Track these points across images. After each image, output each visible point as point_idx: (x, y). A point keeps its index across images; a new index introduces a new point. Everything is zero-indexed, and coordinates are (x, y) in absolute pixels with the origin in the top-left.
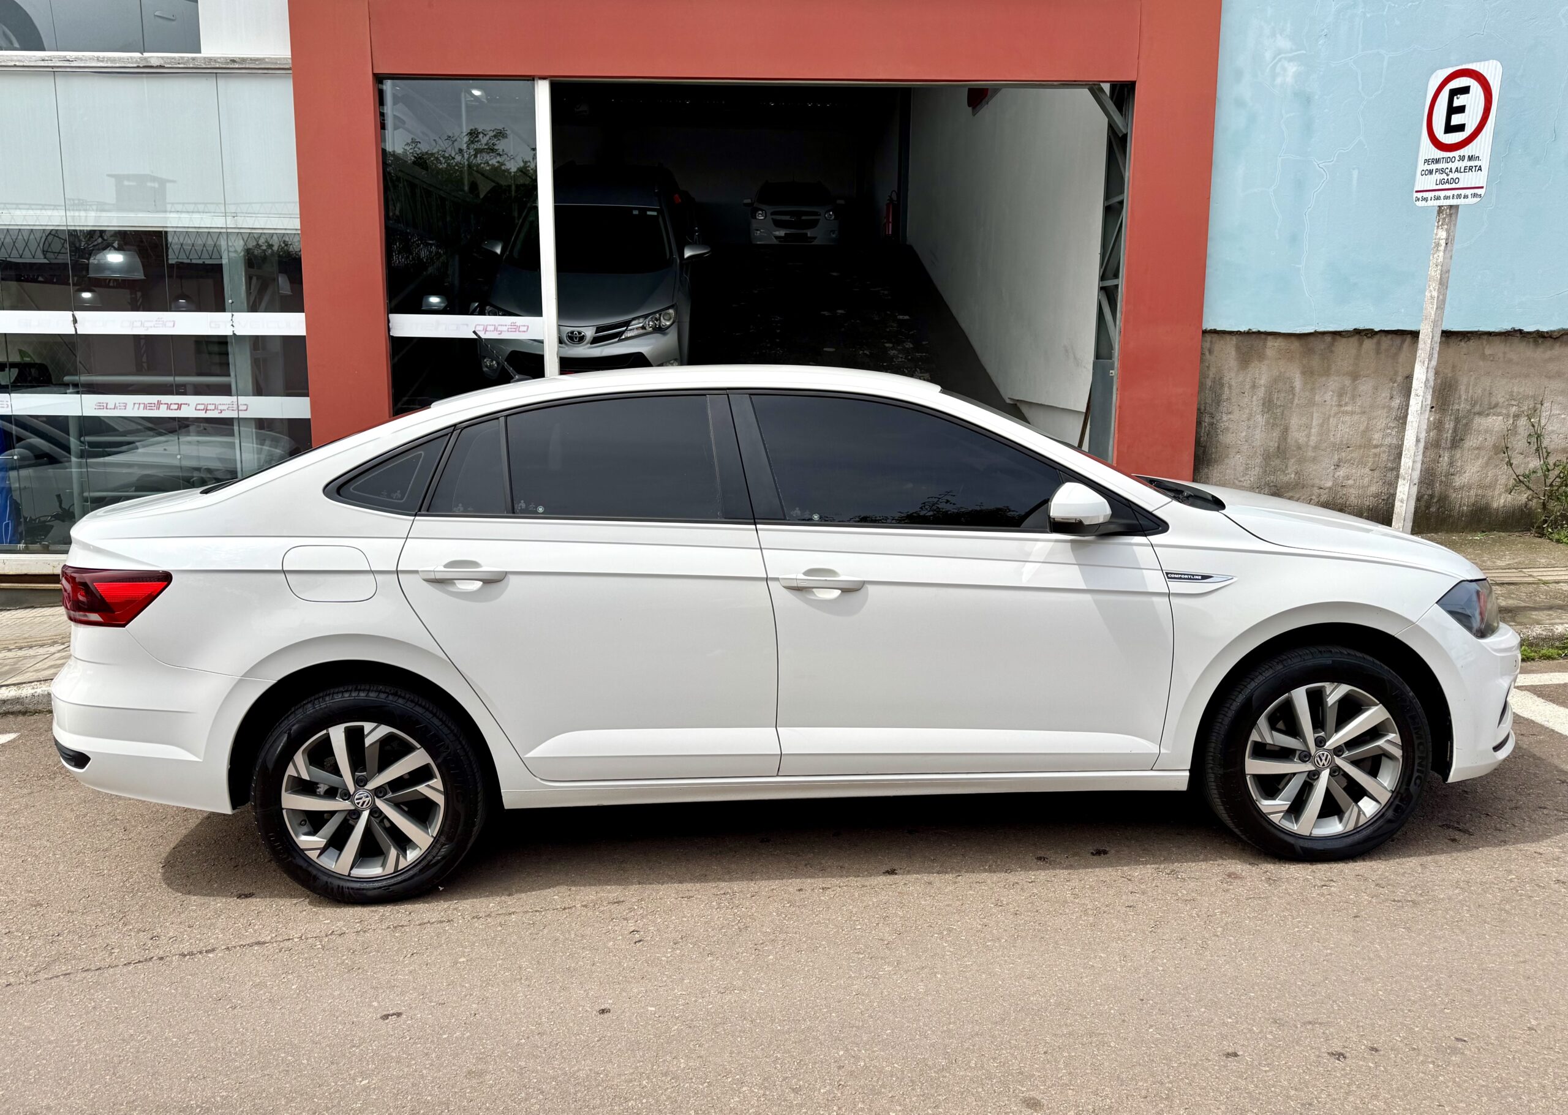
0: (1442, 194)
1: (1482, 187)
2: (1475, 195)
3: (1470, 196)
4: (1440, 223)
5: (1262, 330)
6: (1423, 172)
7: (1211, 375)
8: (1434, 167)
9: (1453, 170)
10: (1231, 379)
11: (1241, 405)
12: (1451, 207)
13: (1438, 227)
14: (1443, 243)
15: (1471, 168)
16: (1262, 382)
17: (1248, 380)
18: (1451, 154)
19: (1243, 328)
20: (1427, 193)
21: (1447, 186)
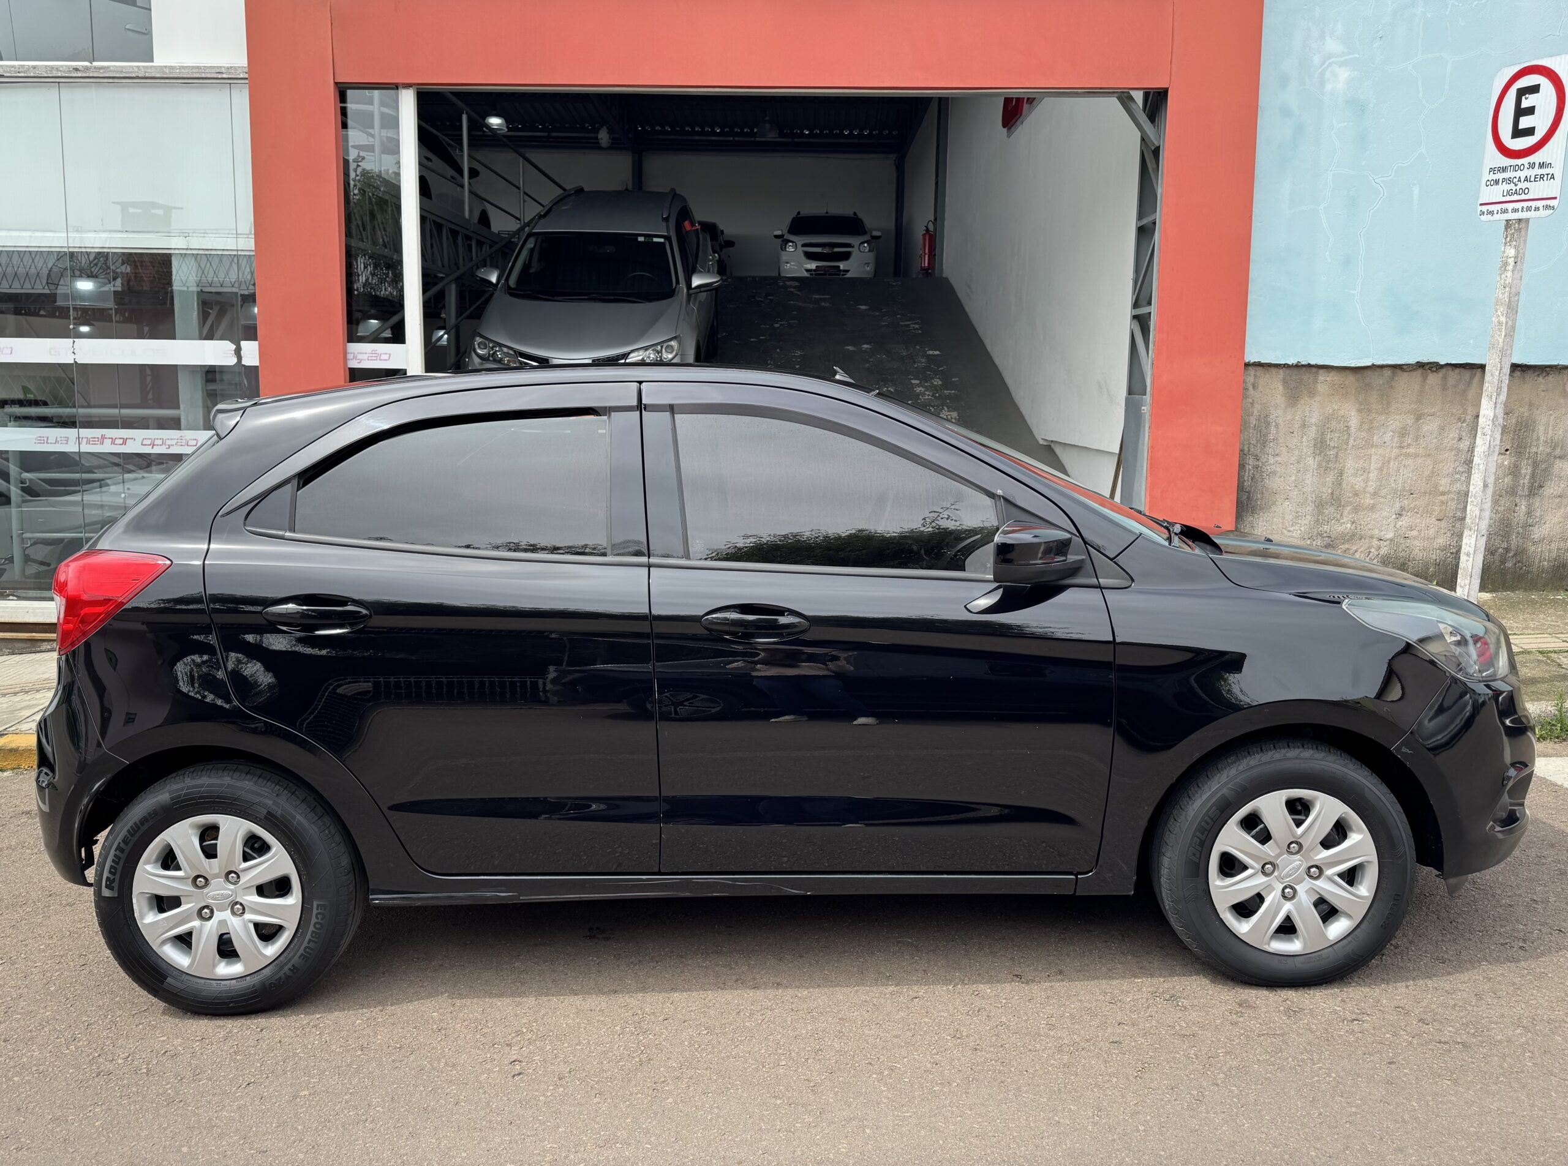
0: (1510, 206)
1: (1555, 198)
2: (1547, 207)
3: (1541, 208)
4: (1508, 239)
5: (1313, 363)
6: (1488, 183)
7: (1256, 413)
8: (1500, 176)
9: (1522, 180)
10: (1277, 417)
11: (1290, 446)
12: (1520, 220)
13: (1506, 243)
14: (1511, 261)
15: (1542, 177)
16: (1313, 420)
17: (1297, 418)
18: (1519, 162)
19: (1291, 361)
20: (1493, 206)
21: (1516, 197)
